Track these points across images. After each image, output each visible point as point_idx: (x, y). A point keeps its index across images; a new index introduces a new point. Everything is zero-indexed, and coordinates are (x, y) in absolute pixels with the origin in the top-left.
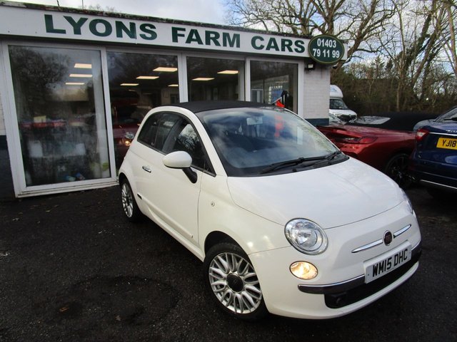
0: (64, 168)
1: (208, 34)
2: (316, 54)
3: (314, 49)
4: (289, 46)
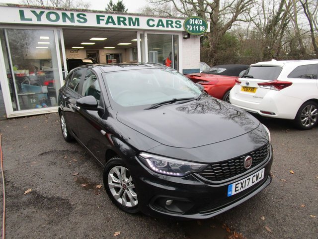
0: (34, 101)
1: (119, 18)
2: (189, 29)
3: (188, 26)
4: (171, 24)
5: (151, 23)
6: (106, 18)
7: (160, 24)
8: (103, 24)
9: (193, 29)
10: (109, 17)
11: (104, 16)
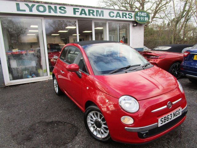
0: (26, 72)
1: (89, 11)
2: (138, 19)
3: (137, 17)
4: (125, 16)
5: (112, 15)
6: (80, 11)
7: (118, 15)
8: (78, 15)
9: (140, 19)
10: (82, 10)
11: (79, 9)
